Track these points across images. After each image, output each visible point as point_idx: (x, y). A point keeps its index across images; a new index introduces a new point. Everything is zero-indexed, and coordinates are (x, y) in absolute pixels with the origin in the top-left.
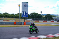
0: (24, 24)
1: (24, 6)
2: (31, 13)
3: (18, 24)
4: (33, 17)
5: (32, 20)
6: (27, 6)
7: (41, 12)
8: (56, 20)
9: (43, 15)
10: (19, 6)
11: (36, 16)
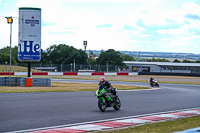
0: (28, 83)
1: (27, 22)
2: (52, 47)
3: (5, 83)
4: (58, 60)
5: (53, 70)
6: (38, 22)
7: (85, 43)
8: (134, 68)
9: (91, 52)
10: (10, 20)
11: (67, 56)
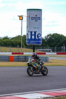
1: (33, 18)
2: (48, 36)
3: (18, 60)
4: (52, 44)
5: (50, 51)
6: (40, 18)
10: (21, 18)
11: (59, 41)
